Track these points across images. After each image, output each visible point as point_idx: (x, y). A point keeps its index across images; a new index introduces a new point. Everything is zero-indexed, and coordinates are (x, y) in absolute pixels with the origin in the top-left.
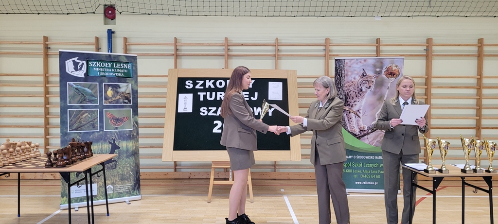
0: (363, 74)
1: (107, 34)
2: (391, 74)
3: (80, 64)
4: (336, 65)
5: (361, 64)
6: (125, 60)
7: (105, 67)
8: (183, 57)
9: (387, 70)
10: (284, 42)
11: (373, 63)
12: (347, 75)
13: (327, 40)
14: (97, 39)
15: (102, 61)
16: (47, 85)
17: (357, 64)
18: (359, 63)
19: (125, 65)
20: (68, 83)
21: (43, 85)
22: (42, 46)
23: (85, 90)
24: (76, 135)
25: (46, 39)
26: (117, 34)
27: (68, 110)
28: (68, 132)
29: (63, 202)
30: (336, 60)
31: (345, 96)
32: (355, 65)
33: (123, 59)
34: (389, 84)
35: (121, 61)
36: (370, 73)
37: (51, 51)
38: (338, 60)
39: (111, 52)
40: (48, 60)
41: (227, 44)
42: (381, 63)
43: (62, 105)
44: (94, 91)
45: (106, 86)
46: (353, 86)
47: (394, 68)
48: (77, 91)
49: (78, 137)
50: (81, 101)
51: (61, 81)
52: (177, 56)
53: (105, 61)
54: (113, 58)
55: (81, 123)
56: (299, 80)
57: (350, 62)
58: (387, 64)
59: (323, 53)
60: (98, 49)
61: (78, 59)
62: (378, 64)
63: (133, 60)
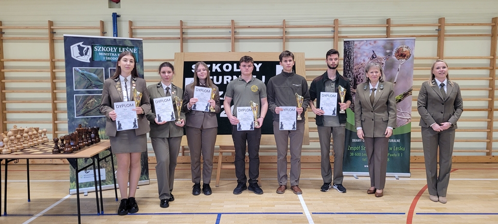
0: (373, 56)
1: (112, 18)
2: (402, 55)
3: (85, 49)
4: (345, 47)
5: (371, 46)
6: (130, 44)
7: (110, 52)
8: (189, 41)
9: (398, 52)
10: (291, 24)
11: (383, 45)
12: (356, 57)
14: (102, 23)
15: (107, 46)
16: (54, 71)
17: (367, 45)
18: (369, 45)
19: (130, 49)
20: (73, 68)
21: (49, 70)
22: (47, 31)
23: (90, 75)
24: (83, 120)
25: (51, 23)
26: (122, 18)
27: (75, 95)
28: (75, 117)
29: (72, 187)
30: (345, 42)
31: (354, 78)
32: (364, 47)
33: (129, 43)
34: (400, 66)
35: (126, 45)
37: (56, 36)
38: (347, 41)
39: (117, 36)
40: (54, 45)
41: (234, 27)
42: (391, 44)
43: (69, 90)
44: (100, 76)
45: (112, 71)
46: (362, 68)
47: (405, 49)
48: (83, 76)
49: (85, 122)
50: (87, 86)
51: (66, 66)
52: (183, 40)
53: (110, 46)
54: (118, 43)
55: (88, 108)
56: (308, 63)
57: (359, 43)
58: (397, 46)
59: (331, 35)
60: (104, 33)
61: (82, 44)
62: (389, 46)
63: (138, 44)
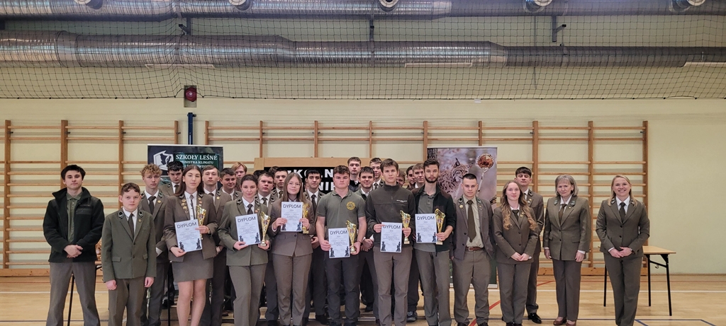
0: (456, 163)
2: (485, 163)
3: (168, 158)
4: (428, 154)
5: (454, 153)
6: (211, 151)
7: (191, 160)
8: (269, 142)
9: (481, 160)
10: (379, 125)
11: (466, 152)
13: (425, 123)
15: (188, 154)
16: (122, 173)
17: (450, 153)
18: (452, 152)
19: (211, 156)
21: (117, 173)
22: (118, 131)
25: (122, 123)
26: (198, 117)
30: (427, 149)
32: (447, 155)
33: (209, 150)
34: (483, 174)
35: (206, 152)
36: (463, 163)
38: (430, 148)
39: (192, 144)
40: (123, 147)
41: (317, 128)
42: (474, 152)
46: (446, 176)
47: (487, 158)
52: (263, 141)
53: (191, 154)
54: (197, 150)
57: (442, 151)
58: (480, 154)
59: (421, 137)
60: (178, 134)
61: (165, 153)
62: (472, 154)
63: (219, 151)
